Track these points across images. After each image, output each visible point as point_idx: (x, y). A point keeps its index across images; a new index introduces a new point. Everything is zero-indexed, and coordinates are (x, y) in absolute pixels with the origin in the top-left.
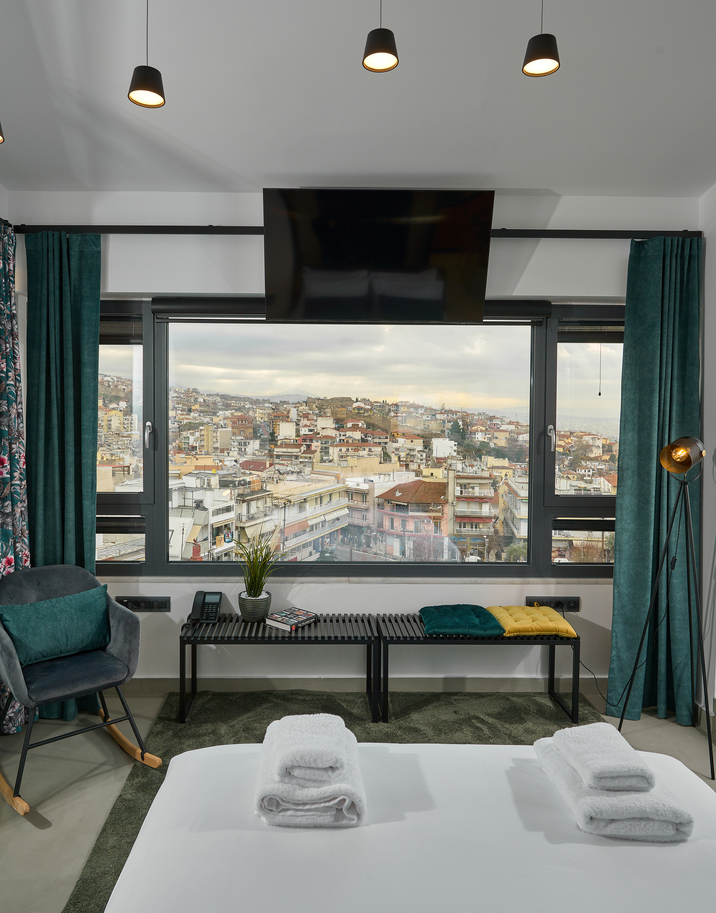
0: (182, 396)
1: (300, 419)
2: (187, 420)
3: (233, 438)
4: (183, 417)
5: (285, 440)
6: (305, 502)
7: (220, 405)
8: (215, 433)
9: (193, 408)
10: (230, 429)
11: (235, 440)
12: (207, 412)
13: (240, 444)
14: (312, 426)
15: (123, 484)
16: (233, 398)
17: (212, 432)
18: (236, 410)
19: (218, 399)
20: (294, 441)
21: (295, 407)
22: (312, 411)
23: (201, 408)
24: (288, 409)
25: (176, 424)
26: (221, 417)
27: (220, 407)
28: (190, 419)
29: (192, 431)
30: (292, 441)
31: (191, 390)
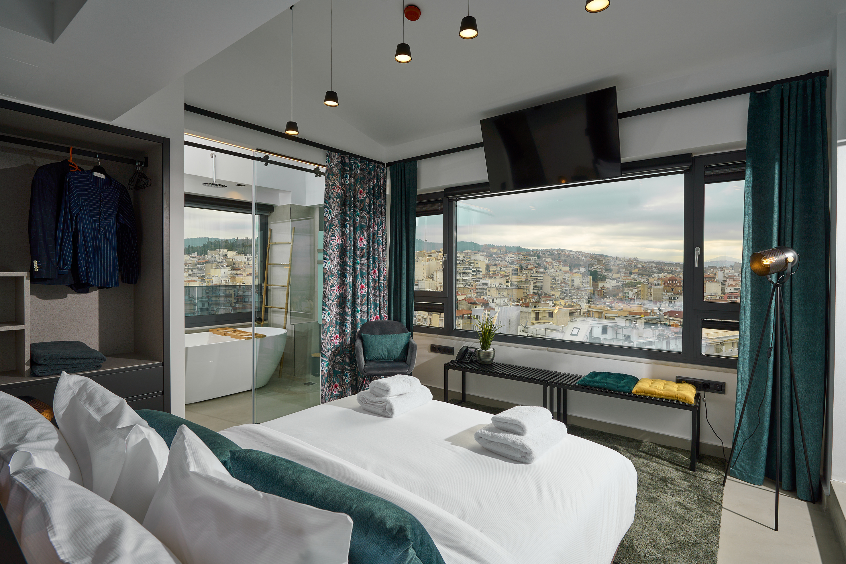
0: (625, 263)
1: (725, 280)
2: (628, 280)
3: (664, 293)
4: (625, 278)
5: (711, 297)
6: (722, 345)
7: (655, 269)
8: (650, 290)
9: (633, 271)
10: (662, 287)
11: (666, 295)
12: (644, 274)
13: (670, 298)
14: (737, 286)
15: (573, 320)
16: (666, 264)
17: (647, 289)
18: (668, 273)
19: (654, 265)
20: (719, 297)
21: (722, 270)
22: (738, 274)
23: (639, 272)
24: (714, 272)
25: (620, 283)
26: (656, 278)
27: (655, 271)
28: (630, 279)
29: (631, 288)
30: (718, 297)
31: (632, 259)
